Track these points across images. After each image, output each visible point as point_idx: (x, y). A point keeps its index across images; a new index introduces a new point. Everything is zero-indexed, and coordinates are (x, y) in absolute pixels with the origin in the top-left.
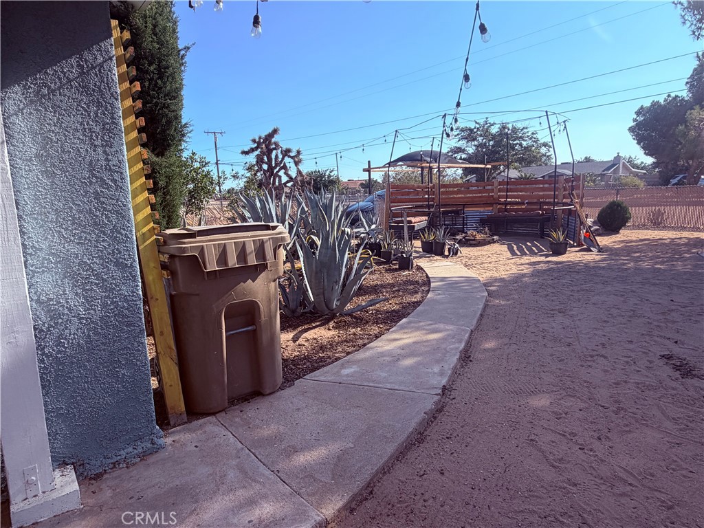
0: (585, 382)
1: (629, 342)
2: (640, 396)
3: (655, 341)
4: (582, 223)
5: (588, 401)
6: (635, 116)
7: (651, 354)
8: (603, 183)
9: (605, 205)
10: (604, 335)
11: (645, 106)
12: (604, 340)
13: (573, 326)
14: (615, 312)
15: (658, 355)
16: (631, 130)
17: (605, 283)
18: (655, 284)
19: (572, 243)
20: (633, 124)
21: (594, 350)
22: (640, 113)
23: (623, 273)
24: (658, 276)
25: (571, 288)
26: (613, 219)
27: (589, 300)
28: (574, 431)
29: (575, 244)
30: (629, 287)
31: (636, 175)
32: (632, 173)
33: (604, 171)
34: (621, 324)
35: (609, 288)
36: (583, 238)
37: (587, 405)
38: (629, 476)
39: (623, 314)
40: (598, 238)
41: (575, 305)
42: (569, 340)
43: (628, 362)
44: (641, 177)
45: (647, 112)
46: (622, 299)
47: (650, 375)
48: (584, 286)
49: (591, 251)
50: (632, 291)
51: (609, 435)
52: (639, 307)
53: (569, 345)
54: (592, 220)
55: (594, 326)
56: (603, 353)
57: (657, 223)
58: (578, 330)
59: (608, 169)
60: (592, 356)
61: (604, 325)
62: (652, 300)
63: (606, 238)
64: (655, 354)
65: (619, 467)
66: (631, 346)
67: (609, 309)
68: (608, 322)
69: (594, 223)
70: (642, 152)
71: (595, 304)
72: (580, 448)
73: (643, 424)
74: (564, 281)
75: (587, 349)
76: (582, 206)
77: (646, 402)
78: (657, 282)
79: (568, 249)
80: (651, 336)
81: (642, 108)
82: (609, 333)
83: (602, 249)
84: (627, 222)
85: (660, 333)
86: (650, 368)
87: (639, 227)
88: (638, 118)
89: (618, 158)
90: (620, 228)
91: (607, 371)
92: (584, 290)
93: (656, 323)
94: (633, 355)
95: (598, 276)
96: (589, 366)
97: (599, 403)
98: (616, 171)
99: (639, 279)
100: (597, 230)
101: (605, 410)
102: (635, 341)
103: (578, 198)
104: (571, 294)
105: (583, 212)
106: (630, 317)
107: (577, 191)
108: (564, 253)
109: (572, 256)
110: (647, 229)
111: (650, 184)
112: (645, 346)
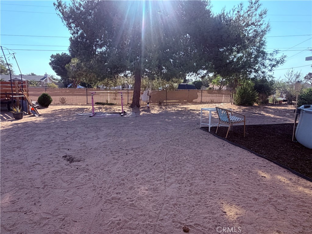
0: (29, 179)
1: (50, 154)
2: (54, 177)
3: (61, 151)
4: (29, 104)
5: (30, 188)
6: (51, 58)
7: (59, 157)
8: (41, 86)
9: (40, 95)
10: (40, 154)
11: (54, 54)
12: (39, 156)
13: (24, 153)
14: (45, 142)
15: (62, 157)
16: (50, 64)
17: (41, 130)
18: (61, 128)
19: (26, 113)
20: (50, 61)
21: (34, 163)
22: (52, 57)
23: (49, 125)
24: (63, 124)
25: (24, 135)
26: (45, 102)
27: (33, 139)
28: (22, 207)
29: (28, 114)
30: (51, 130)
31: (55, 83)
32: (53, 82)
33: (41, 80)
34: (47, 147)
35: (43, 132)
36: (30, 110)
37: (30, 190)
38: (47, 214)
39: (48, 143)
40: (38, 110)
41: (26, 143)
42: (21, 161)
43: (49, 164)
44: (56, 84)
45: (55, 57)
46: (48, 136)
47: (58, 166)
48: (30, 133)
49: (35, 116)
50: (53, 132)
51: (40, 200)
52: (55, 138)
53: (22, 163)
54: (35, 102)
55: (35, 151)
56: (39, 162)
57: (63, 102)
58: (27, 155)
59: (43, 79)
60: (33, 166)
61: (40, 149)
62: (60, 134)
63: (42, 110)
64: (60, 156)
65: (44, 213)
66: (51, 156)
67: (42, 142)
68: (41, 148)
69: (36, 103)
70: (55, 74)
71: (36, 141)
72: (25, 214)
73: (55, 189)
74: (21, 132)
75: (31, 163)
76: (28, 95)
77: (56, 179)
78: (62, 126)
79: (23, 116)
80: (59, 149)
81: (53, 55)
82: (42, 152)
83: (40, 115)
84: (51, 102)
85: (63, 148)
86: (59, 163)
87: (56, 105)
88: (52, 59)
89: (46, 75)
90: (48, 105)
91: (40, 170)
92: (30, 135)
93: (61, 144)
94: (52, 160)
95: (38, 128)
96: (32, 171)
97: (35, 187)
98: (46, 80)
99: (55, 126)
100: (38, 106)
101: (38, 189)
102: (53, 153)
103: (26, 92)
104: (24, 138)
105: (29, 98)
106: (52, 143)
107: (25, 89)
108: (22, 118)
109: (26, 119)
110: (59, 105)
111: (61, 87)
112: (57, 154)
